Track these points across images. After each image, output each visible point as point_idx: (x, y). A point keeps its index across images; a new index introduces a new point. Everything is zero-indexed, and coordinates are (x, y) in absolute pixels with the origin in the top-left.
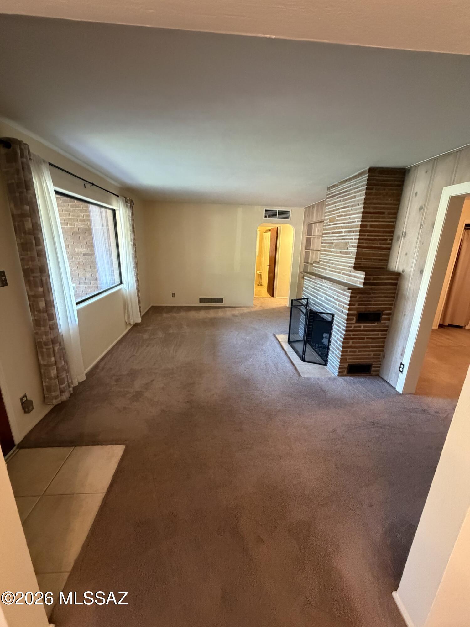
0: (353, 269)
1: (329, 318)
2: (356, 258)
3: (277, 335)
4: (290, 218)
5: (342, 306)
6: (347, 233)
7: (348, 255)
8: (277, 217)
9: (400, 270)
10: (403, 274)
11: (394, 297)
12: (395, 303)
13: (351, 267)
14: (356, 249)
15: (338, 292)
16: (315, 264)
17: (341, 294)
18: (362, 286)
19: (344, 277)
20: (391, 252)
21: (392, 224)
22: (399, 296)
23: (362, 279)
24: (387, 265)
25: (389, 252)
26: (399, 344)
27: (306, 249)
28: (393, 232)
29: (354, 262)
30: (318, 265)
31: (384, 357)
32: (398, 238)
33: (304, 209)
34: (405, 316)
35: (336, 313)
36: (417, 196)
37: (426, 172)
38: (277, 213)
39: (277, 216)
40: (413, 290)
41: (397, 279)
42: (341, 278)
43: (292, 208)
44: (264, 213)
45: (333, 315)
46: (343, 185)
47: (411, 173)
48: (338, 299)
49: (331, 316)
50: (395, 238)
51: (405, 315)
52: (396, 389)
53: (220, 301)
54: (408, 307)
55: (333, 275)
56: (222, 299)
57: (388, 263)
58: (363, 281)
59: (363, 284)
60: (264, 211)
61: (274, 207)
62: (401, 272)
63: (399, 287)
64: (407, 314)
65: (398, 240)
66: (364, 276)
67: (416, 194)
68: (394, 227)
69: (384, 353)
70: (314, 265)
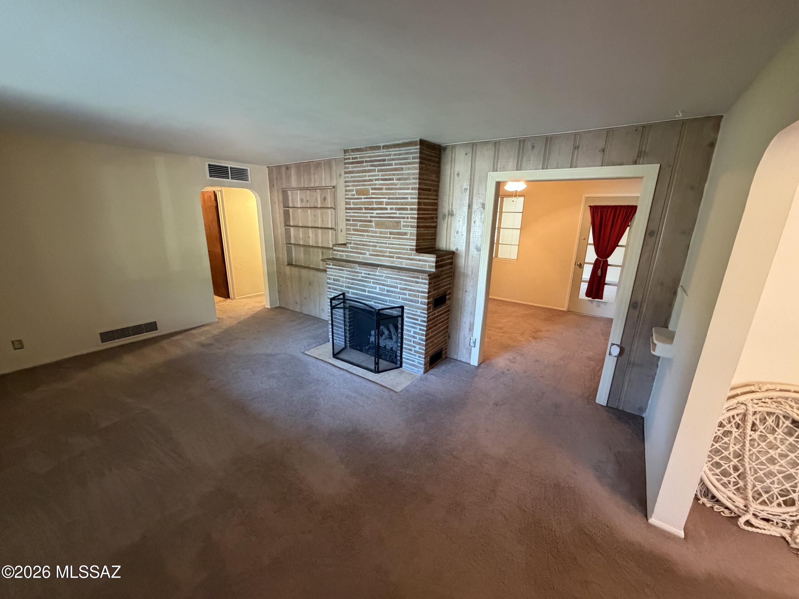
0: (415, 252)
1: (395, 313)
2: (417, 240)
3: (306, 352)
4: (250, 180)
5: (418, 296)
6: (397, 210)
7: (403, 236)
8: (230, 178)
9: (453, 248)
10: (458, 252)
11: (451, 276)
12: (453, 282)
13: (411, 250)
14: (416, 229)
15: (406, 281)
16: (339, 247)
17: (412, 282)
18: (434, 270)
19: (401, 262)
20: (437, 231)
21: (436, 201)
22: (456, 275)
23: (433, 262)
24: (435, 244)
25: (436, 231)
26: (465, 320)
27: (285, 226)
28: (436, 210)
29: (415, 244)
30: (344, 248)
31: (449, 337)
32: (444, 216)
33: (267, 168)
34: (467, 293)
35: (405, 304)
36: (460, 176)
37: (466, 154)
38: (229, 171)
39: (230, 176)
40: (472, 268)
41: (452, 258)
42: (396, 263)
43: (251, 165)
44: (208, 168)
45: (402, 308)
46: (375, 151)
47: (448, 152)
48: (406, 288)
49: (400, 309)
50: (440, 217)
51: (466, 291)
52: (471, 364)
53: (152, 326)
54: (469, 284)
55: (380, 260)
56: (155, 322)
57: (435, 242)
58: (434, 264)
59: (435, 267)
60: (207, 167)
61: (223, 161)
62: (455, 251)
63: (455, 266)
64: (468, 290)
65: (444, 219)
66: (434, 259)
67: (458, 175)
68: (436, 204)
69: (449, 334)
70: (334, 248)
